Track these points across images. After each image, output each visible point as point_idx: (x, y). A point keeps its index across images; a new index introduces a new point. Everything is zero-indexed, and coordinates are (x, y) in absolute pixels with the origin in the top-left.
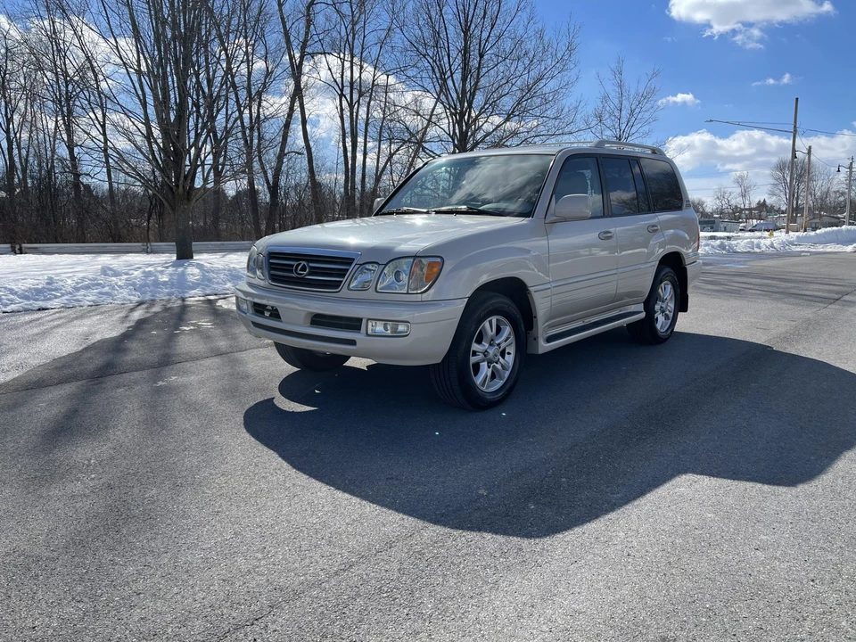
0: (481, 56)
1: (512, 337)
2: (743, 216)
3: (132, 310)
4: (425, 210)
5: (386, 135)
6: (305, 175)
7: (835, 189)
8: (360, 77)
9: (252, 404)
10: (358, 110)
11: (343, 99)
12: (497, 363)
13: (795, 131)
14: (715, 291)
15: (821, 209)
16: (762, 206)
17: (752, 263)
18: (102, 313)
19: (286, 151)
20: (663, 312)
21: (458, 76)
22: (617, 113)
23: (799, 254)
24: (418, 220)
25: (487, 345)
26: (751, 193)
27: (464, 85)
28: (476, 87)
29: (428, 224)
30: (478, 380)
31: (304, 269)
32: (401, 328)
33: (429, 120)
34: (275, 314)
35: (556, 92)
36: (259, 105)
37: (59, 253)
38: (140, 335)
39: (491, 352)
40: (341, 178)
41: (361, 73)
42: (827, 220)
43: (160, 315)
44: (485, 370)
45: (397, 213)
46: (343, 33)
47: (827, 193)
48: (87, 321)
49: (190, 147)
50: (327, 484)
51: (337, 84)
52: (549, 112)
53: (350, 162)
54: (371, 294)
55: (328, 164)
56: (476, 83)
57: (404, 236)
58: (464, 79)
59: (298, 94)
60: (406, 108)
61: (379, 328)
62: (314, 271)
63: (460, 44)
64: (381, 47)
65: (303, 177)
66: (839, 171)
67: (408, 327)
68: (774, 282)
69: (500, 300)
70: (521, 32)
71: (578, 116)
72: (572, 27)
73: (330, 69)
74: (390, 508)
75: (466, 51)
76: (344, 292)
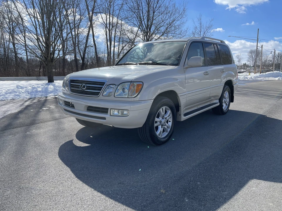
0: (154, 13)
1: (171, 115)
2: (239, 68)
3: (26, 101)
4: (135, 63)
5: (121, 40)
6: (94, 54)
7: (269, 59)
8: (112, 21)
9: (64, 143)
10: (112, 32)
11: (107, 28)
12: (165, 126)
13: (258, 40)
14: (238, 94)
15: (264, 66)
16: (245, 65)
17: (246, 84)
18: (14, 103)
19: (87, 46)
20: (225, 103)
21: (146, 20)
22: (199, 33)
23: (261, 81)
24: (132, 67)
25: (161, 119)
26: (241, 60)
27: (148, 23)
28: (152, 24)
29: (136, 69)
30: (158, 133)
31: (84, 87)
32: (125, 112)
33: (136, 35)
34: (73, 106)
35: (179, 25)
36: (78, 30)
37: (7, 80)
38: (26, 111)
39: (163, 121)
40: (106, 55)
41: (113, 19)
42: (266, 69)
43: (36, 103)
44: (160, 129)
45: (124, 65)
46: (107, 6)
47: (266, 61)
48: (7, 106)
49: (53, 43)
50: (91, 187)
51: (105, 23)
52: (177, 32)
53: (109, 50)
54: (112, 98)
55: (102, 50)
56: (152, 22)
57: (127, 73)
58: (148, 21)
59: (91, 26)
60: (128, 31)
61: (116, 112)
62: (88, 88)
63: (147, 9)
64: (119, 11)
65: (93, 54)
66: (271, 53)
67: (128, 112)
68: (257, 90)
69: (166, 100)
70: (167, 4)
71: (187, 33)
72: (185, 3)
73: (102, 18)
74: (119, 202)
75: (148, 11)
76: (101, 97)
